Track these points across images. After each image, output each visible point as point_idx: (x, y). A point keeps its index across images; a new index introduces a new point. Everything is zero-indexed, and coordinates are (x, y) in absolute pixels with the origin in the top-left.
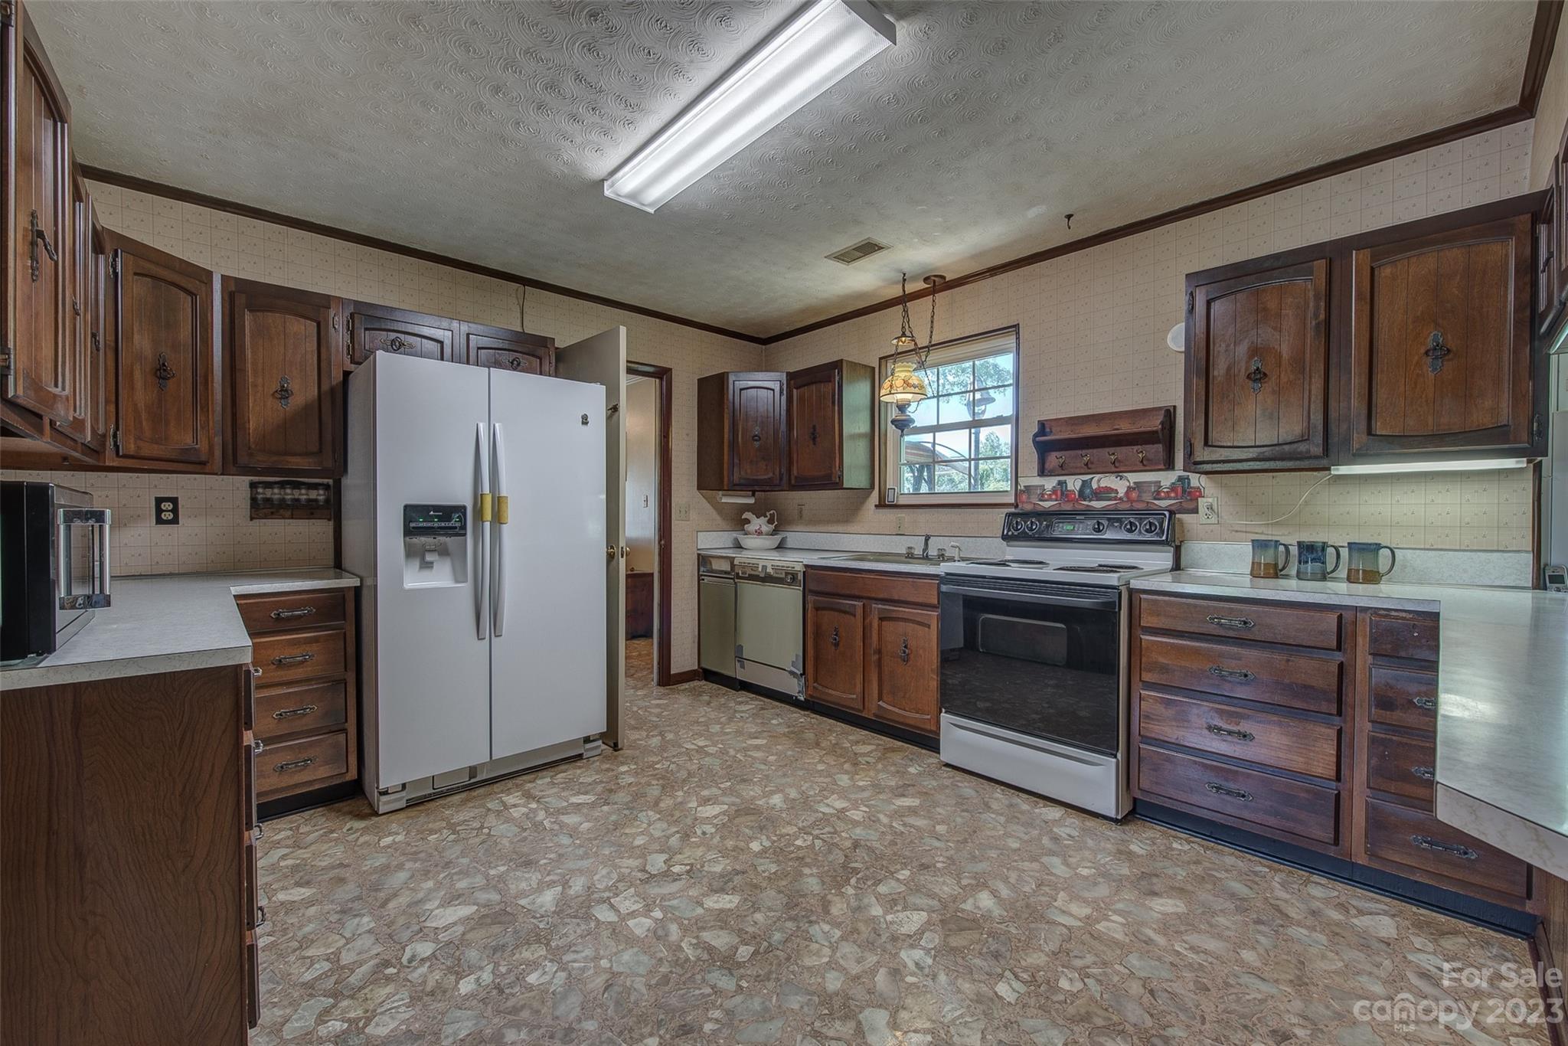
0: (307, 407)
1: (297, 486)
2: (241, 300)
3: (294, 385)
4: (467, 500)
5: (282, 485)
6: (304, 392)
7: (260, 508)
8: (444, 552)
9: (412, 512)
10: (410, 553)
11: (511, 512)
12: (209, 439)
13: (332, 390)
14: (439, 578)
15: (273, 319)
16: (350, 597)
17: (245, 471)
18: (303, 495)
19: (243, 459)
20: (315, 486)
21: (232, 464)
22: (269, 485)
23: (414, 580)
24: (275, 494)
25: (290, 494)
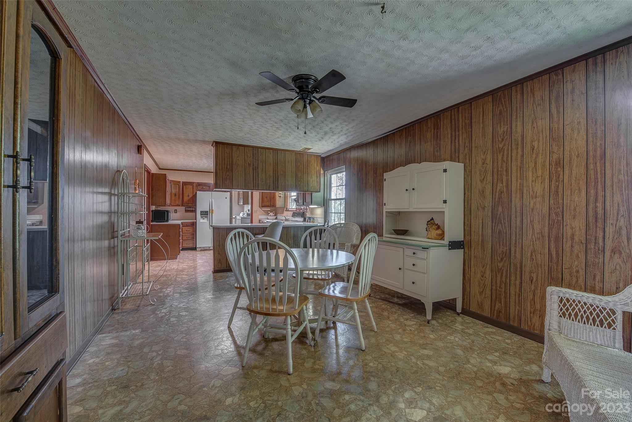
0: (191, 197)
1: (191, 208)
2: (184, 184)
3: (190, 195)
4: (209, 210)
5: (189, 208)
6: (191, 196)
7: (186, 211)
8: (206, 217)
9: (201, 212)
10: (202, 217)
11: (214, 212)
12: (180, 203)
13: (194, 195)
14: (205, 221)
15: (187, 186)
16: (195, 223)
17: (184, 206)
18: (191, 209)
19: (184, 205)
20: (193, 208)
21: (182, 205)
22: (187, 208)
23: (202, 221)
24: (188, 209)
25: (190, 209)
